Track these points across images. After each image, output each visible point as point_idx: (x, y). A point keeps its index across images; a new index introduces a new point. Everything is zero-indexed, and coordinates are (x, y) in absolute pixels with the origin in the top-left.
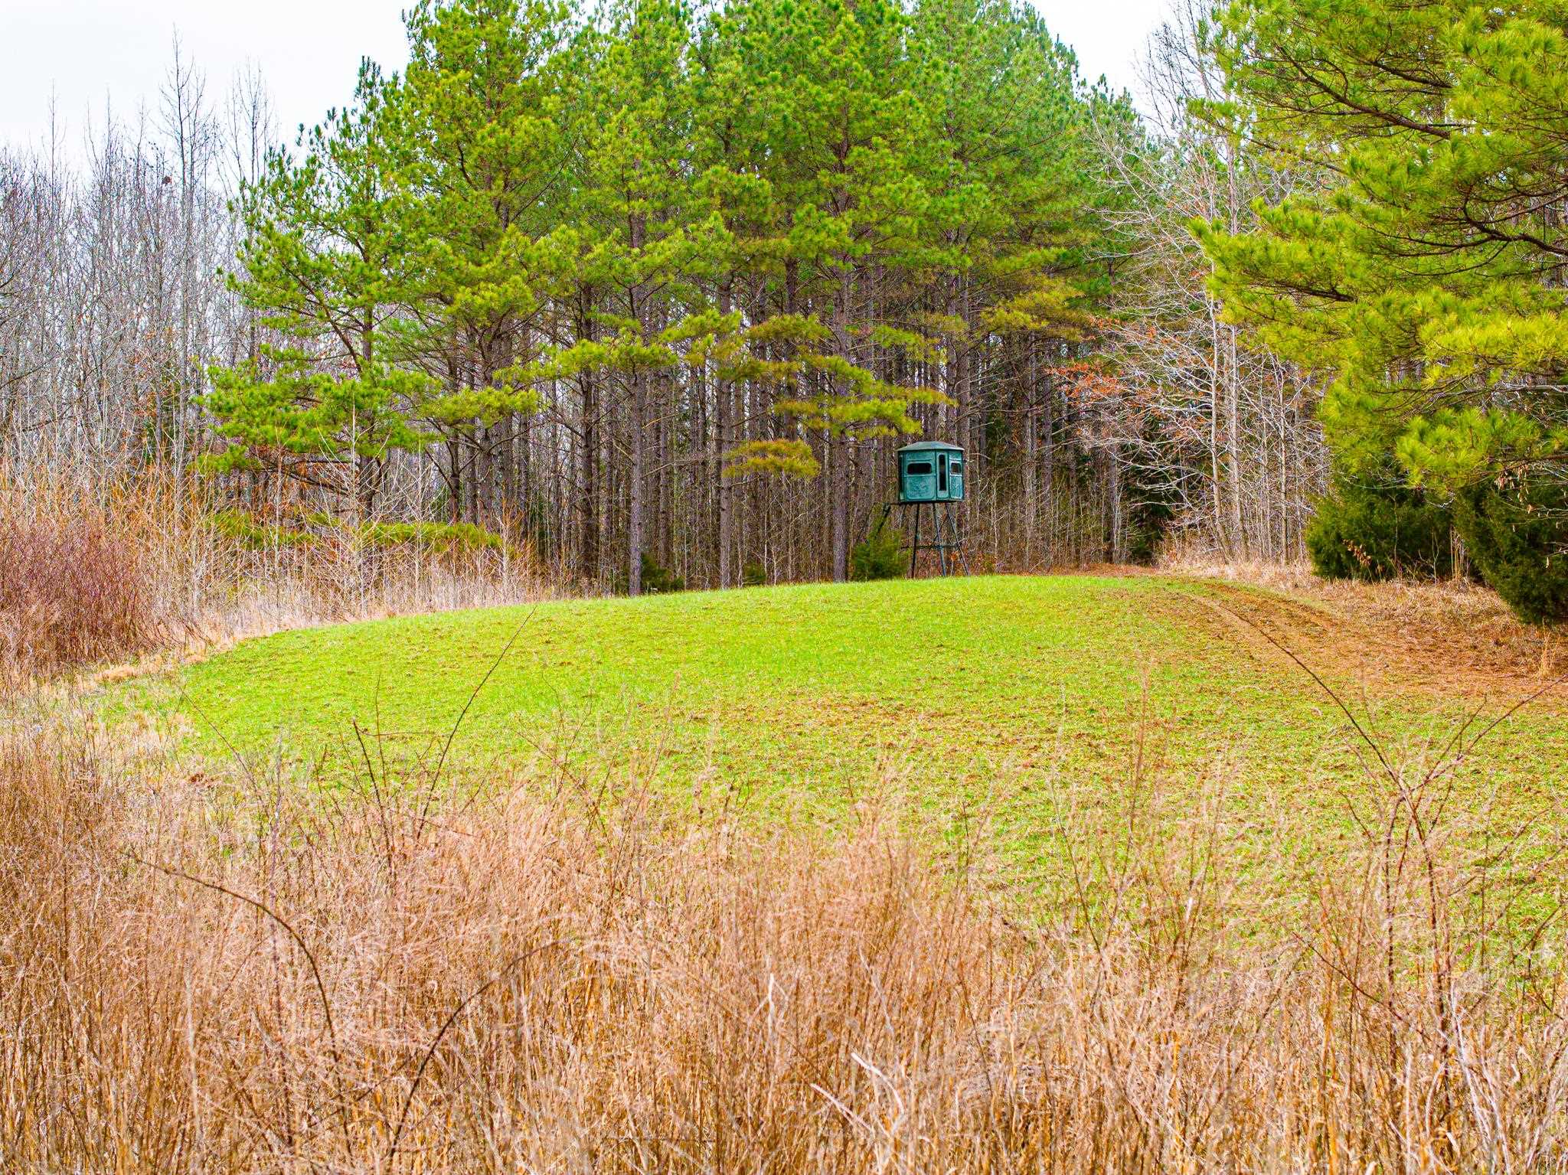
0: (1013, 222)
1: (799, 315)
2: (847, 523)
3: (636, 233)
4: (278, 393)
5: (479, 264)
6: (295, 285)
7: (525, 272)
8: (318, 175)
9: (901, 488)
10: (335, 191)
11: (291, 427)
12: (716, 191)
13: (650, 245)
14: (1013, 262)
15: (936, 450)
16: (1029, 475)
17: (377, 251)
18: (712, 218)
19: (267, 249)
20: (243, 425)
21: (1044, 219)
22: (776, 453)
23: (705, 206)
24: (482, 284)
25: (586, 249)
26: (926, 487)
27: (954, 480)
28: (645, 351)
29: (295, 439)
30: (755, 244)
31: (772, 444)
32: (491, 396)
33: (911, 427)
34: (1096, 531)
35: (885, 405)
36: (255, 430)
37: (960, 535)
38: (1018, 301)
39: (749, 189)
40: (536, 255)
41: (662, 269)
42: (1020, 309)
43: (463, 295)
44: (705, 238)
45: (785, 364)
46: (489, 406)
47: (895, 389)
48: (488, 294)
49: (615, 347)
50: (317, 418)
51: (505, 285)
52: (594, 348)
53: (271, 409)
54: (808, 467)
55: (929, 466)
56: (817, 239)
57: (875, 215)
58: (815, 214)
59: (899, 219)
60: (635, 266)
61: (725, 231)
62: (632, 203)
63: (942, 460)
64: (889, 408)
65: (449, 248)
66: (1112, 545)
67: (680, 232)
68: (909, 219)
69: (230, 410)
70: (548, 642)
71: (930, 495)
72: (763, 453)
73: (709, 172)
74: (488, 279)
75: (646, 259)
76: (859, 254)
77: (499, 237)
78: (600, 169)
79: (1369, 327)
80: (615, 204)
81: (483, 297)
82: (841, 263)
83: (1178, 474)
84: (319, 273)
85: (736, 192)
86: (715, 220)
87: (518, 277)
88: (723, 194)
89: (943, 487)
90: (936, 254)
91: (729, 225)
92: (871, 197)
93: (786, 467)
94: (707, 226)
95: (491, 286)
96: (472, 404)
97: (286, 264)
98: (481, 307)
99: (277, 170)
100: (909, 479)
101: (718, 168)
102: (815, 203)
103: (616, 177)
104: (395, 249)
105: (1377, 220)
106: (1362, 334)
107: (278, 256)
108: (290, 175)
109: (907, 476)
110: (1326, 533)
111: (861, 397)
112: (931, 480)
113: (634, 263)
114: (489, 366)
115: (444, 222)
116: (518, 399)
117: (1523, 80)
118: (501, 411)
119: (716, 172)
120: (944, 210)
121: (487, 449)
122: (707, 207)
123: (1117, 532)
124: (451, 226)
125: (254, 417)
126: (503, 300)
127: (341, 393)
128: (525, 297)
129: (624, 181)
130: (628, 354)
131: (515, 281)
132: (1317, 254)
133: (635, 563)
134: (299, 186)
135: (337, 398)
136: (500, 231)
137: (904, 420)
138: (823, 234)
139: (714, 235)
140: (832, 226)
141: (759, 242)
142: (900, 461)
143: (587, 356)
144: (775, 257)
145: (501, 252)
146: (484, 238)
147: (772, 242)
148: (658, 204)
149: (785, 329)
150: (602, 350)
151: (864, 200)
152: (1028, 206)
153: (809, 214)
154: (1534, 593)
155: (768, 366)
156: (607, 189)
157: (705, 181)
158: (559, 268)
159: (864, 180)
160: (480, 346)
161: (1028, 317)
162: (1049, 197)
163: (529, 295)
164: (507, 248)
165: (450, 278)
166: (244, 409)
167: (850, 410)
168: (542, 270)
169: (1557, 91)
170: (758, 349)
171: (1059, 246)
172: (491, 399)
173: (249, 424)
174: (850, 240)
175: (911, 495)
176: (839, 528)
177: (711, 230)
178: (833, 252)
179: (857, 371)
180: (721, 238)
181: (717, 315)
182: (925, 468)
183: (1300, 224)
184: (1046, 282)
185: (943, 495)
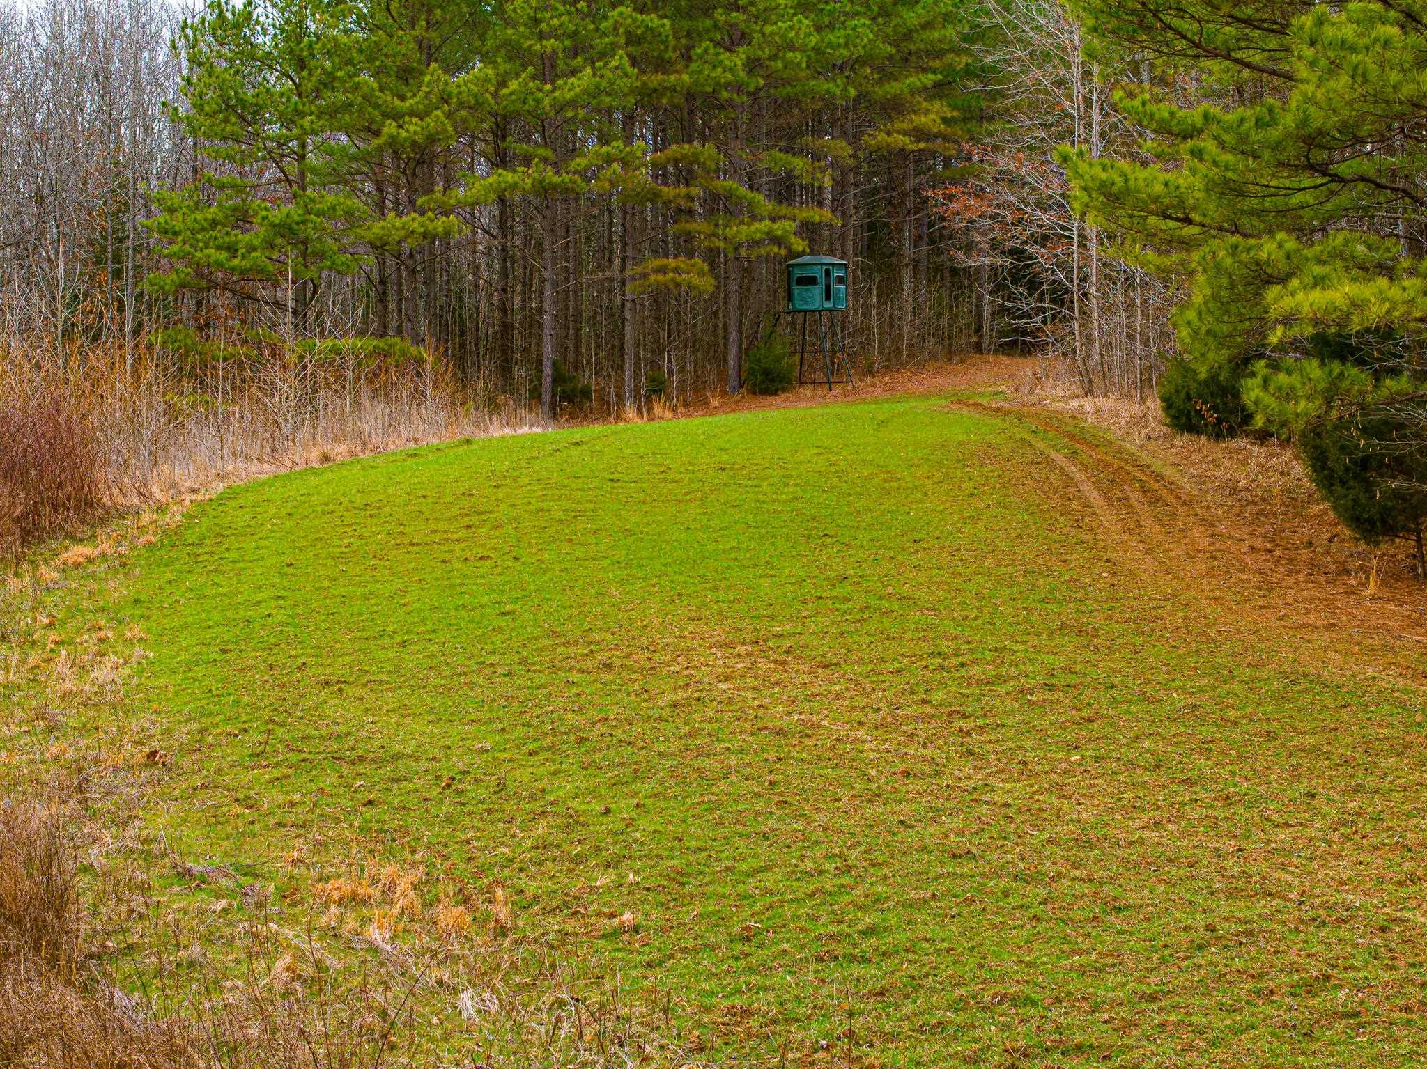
0: (894, 51)
1: (697, 144)
2: (740, 332)
3: (548, 70)
4: (220, 217)
5: (402, 98)
6: (234, 119)
7: (446, 108)
8: (255, 17)
9: (790, 297)
10: (271, 30)
11: (232, 250)
12: (621, 30)
13: (560, 82)
14: (893, 88)
15: (822, 264)
16: (907, 274)
17: (309, 86)
18: (617, 57)
19: (208, 86)
20: (187, 248)
21: (922, 46)
22: (676, 270)
23: (612, 44)
24: (407, 118)
25: (503, 84)
26: (813, 298)
27: (838, 290)
28: (556, 179)
29: (236, 262)
30: (655, 80)
31: (672, 262)
32: (414, 221)
33: (799, 245)
34: (968, 326)
35: (775, 226)
36: (199, 254)
37: (843, 338)
38: (898, 125)
39: (652, 29)
40: (455, 91)
41: (573, 104)
42: (899, 132)
43: (390, 128)
44: (611, 76)
45: (683, 190)
46: (413, 232)
47: (784, 210)
48: (412, 128)
49: (529, 176)
50: (256, 242)
51: (427, 120)
52: (509, 177)
53: (214, 233)
54: (706, 284)
55: (815, 278)
56: (713, 75)
57: (767, 51)
58: (712, 51)
59: (790, 55)
60: (547, 101)
61: (630, 70)
62: (544, 42)
63: (828, 273)
64: (779, 228)
65: (375, 85)
66: (981, 337)
67: (588, 70)
68: (798, 55)
69: (176, 233)
70: (468, 527)
71: (816, 305)
72: (663, 270)
73: (616, 13)
74: (412, 113)
75: (557, 94)
76: (752, 88)
77: (422, 73)
78: (514, 10)
79: (1218, 267)
80: (529, 43)
81: (407, 131)
82: (735, 96)
83: (1043, 310)
84: (257, 110)
85: (639, 32)
86: (620, 59)
87: (439, 113)
88: (629, 34)
89: (828, 298)
90: (824, 86)
91: (634, 62)
92: (763, 34)
93: (685, 283)
94: (614, 64)
95: (414, 120)
96: (397, 229)
97: (226, 100)
98: (405, 140)
99: (216, 11)
100: (797, 290)
101: (622, 9)
102: (712, 40)
103: (530, 18)
104: (325, 85)
105: (1227, 169)
106: (1212, 272)
107: (219, 93)
108: (229, 15)
109: (794, 286)
110: (1177, 391)
111: (754, 218)
112: (817, 292)
113: (547, 97)
114: (413, 191)
115: (371, 59)
116: (440, 224)
117: (1364, 75)
118: (425, 235)
119: (621, 14)
120: (830, 45)
121: (411, 267)
122: (614, 46)
123: (986, 323)
124: (378, 63)
125: (198, 241)
126: (425, 133)
127: (277, 221)
128: (445, 130)
129: (537, 22)
130: (541, 182)
131: (437, 116)
132: (1172, 188)
133: (547, 370)
134: (236, 26)
135: (273, 225)
136: (423, 67)
137: (793, 239)
138: (720, 70)
139: (619, 72)
140: (727, 62)
141: (660, 77)
142: (790, 274)
143: (503, 185)
144: (675, 91)
145: (425, 89)
146: (407, 75)
147: (673, 77)
148: (568, 43)
149: (685, 157)
150: (516, 179)
151: (757, 37)
152: (908, 36)
153: (706, 51)
154: (1365, 515)
155: (668, 191)
156: (522, 29)
157: (611, 22)
158: (477, 102)
159: (757, 18)
160: (404, 173)
161: (907, 139)
162: (927, 26)
163: (450, 128)
164: (429, 83)
165: (377, 113)
166: (188, 233)
167: (743, 231)
168: (461, 105)
169: (1394, 87)
170: (661, 174)
171: (934, 71)
172: (415, 225)
173: (194, 247)
174: (742, 75)
175: (799, 305)
176: (733, 337)
177: (617, 68)
178: (727, 85)
179: (750, 195)
180: (626, 75)
181: (622, 146)
182: (812, 281)
183: (1157, 117)
184: (925, 105)
185: (828, 305)
